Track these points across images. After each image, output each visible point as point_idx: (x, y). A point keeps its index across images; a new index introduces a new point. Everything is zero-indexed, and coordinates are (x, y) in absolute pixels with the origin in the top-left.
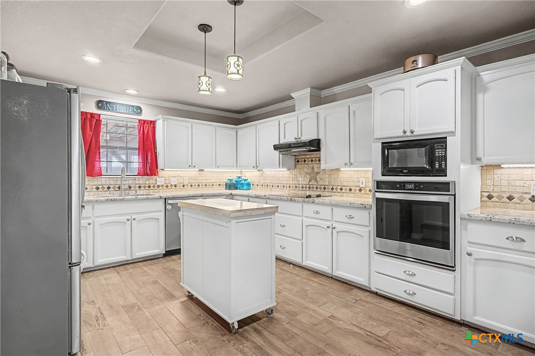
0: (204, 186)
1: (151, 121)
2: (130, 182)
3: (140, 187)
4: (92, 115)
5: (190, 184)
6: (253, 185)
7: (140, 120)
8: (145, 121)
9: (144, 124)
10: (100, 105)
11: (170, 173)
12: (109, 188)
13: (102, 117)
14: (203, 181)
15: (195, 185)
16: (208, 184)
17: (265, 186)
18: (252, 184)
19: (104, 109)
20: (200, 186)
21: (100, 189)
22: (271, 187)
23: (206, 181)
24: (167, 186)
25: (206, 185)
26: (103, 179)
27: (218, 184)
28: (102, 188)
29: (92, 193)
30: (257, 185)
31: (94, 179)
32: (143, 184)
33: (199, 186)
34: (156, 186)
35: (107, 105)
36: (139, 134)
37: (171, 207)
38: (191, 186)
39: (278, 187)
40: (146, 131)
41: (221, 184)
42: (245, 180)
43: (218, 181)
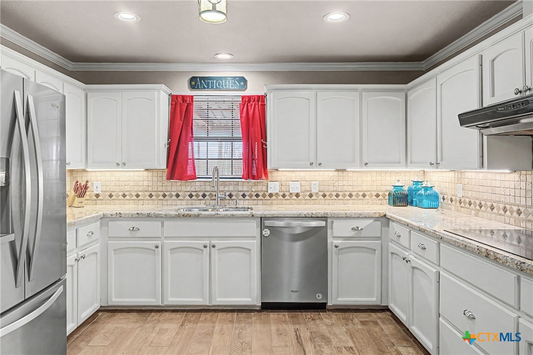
0: (348, 197)
1: (259, 97)
2: (231, 188)
3: (244, 196)
4: (184, 98)
5: (322, 193)
6: (444, 199)
7: (243, 97)
8: (250, 98)
9: (249, 101)
10: (193, 83)
11: (289, 174)
12: (204, 196)
13: (195, 99)
14: (345, 188)
15: (331, 195)
16: (354, 194)
17: (465, 203)
18: (441, 196)
19: (198, 88)
20: (340, 197)
21: (194, 197)
22: (478, 207)
23: (350, 189)
24: (284, 196)
25: (351, 195)
26: (197, 184)
27: (375, 193)
28: (196, 195)
29: (184, 202)
30: (452, 200)
31: (187, 184)
32: (248, 191)
33: (337, 196)
34: (267, 194)
35: (201, 82)
36: (241, 117)
37: (269, 232)
38: (324, 196)
39: (492, 208)
40: (251, 112)
41: (380, 193)
42: (426, 189)
43: (374, 188)
